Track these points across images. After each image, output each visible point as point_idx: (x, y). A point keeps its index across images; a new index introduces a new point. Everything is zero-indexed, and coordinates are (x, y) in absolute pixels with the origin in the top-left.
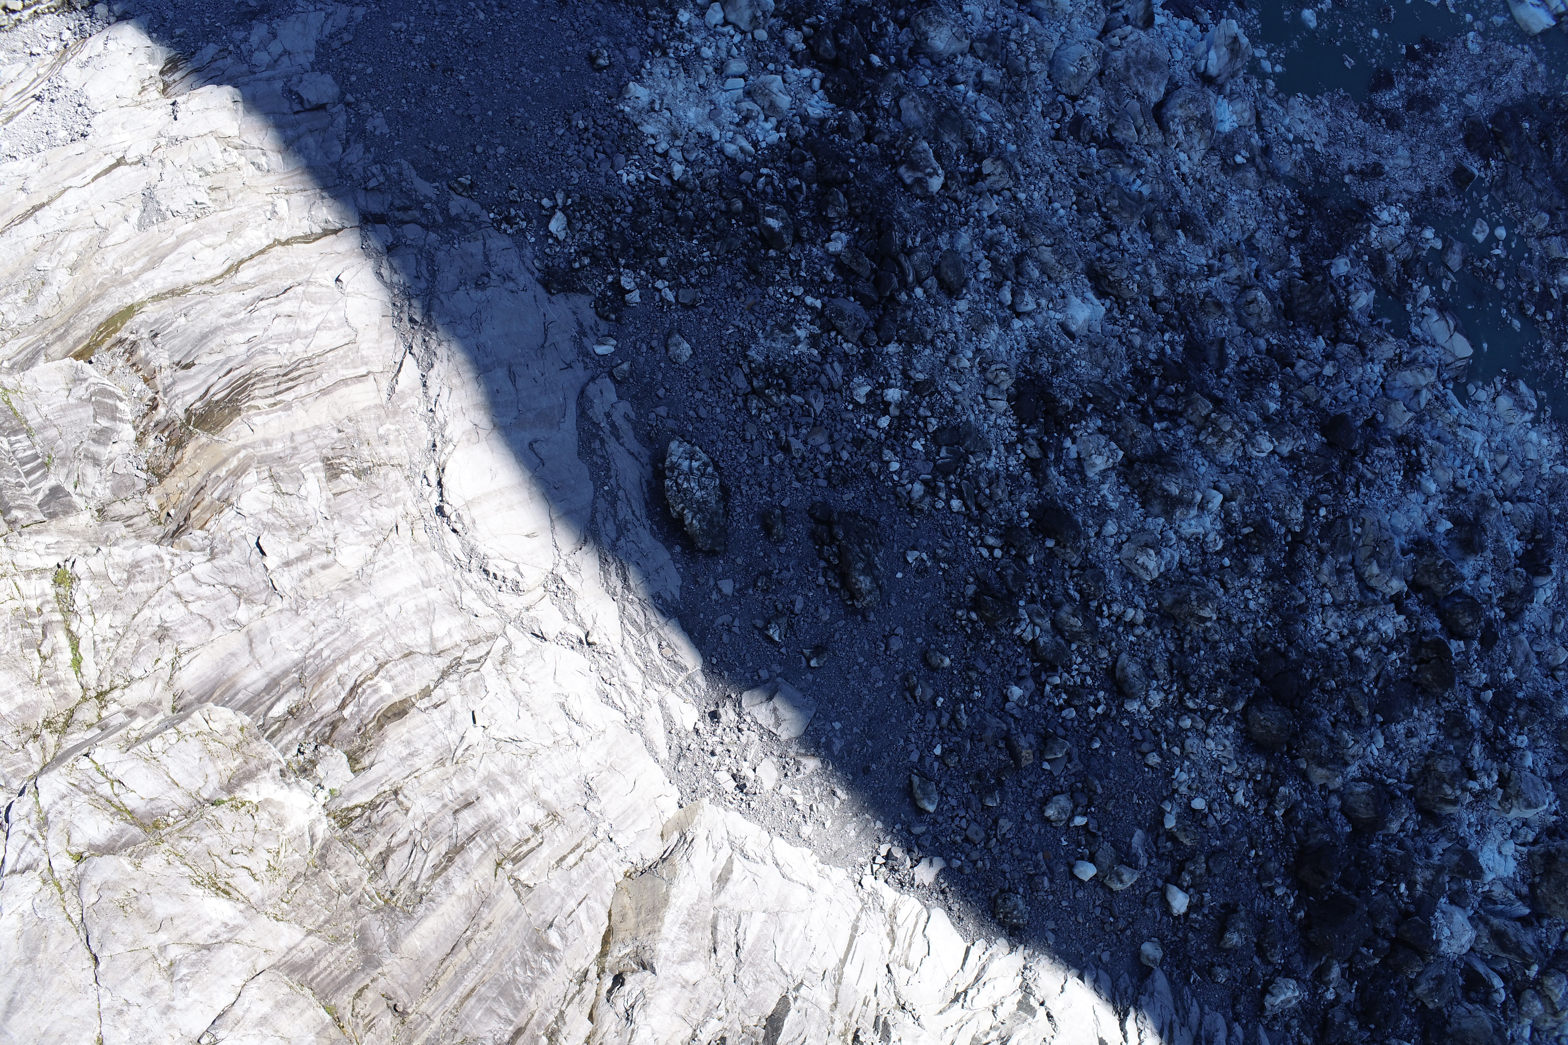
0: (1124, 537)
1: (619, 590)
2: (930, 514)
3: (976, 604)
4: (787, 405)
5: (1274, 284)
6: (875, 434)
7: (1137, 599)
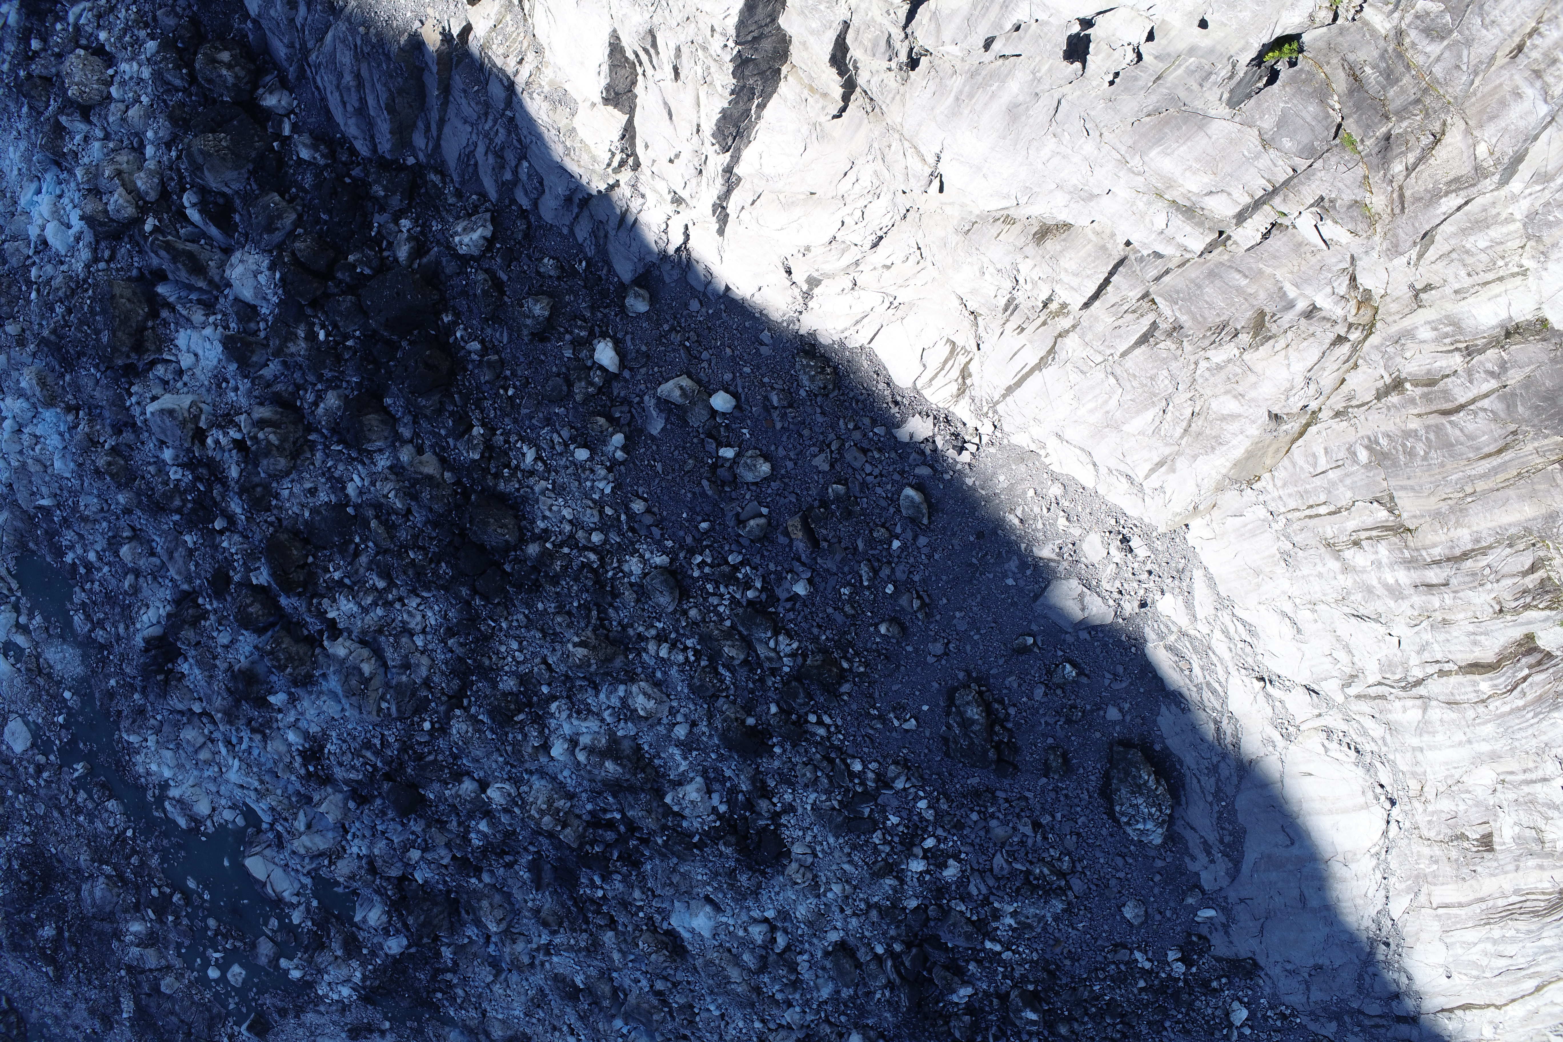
0: (665, 721)
1: (1225, 721)
2: (885, 758)
3: (843, 675)
4: (1031, 863)
5: (471, 931)
6: (940, 832)
7: (652, 663)
